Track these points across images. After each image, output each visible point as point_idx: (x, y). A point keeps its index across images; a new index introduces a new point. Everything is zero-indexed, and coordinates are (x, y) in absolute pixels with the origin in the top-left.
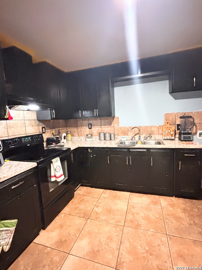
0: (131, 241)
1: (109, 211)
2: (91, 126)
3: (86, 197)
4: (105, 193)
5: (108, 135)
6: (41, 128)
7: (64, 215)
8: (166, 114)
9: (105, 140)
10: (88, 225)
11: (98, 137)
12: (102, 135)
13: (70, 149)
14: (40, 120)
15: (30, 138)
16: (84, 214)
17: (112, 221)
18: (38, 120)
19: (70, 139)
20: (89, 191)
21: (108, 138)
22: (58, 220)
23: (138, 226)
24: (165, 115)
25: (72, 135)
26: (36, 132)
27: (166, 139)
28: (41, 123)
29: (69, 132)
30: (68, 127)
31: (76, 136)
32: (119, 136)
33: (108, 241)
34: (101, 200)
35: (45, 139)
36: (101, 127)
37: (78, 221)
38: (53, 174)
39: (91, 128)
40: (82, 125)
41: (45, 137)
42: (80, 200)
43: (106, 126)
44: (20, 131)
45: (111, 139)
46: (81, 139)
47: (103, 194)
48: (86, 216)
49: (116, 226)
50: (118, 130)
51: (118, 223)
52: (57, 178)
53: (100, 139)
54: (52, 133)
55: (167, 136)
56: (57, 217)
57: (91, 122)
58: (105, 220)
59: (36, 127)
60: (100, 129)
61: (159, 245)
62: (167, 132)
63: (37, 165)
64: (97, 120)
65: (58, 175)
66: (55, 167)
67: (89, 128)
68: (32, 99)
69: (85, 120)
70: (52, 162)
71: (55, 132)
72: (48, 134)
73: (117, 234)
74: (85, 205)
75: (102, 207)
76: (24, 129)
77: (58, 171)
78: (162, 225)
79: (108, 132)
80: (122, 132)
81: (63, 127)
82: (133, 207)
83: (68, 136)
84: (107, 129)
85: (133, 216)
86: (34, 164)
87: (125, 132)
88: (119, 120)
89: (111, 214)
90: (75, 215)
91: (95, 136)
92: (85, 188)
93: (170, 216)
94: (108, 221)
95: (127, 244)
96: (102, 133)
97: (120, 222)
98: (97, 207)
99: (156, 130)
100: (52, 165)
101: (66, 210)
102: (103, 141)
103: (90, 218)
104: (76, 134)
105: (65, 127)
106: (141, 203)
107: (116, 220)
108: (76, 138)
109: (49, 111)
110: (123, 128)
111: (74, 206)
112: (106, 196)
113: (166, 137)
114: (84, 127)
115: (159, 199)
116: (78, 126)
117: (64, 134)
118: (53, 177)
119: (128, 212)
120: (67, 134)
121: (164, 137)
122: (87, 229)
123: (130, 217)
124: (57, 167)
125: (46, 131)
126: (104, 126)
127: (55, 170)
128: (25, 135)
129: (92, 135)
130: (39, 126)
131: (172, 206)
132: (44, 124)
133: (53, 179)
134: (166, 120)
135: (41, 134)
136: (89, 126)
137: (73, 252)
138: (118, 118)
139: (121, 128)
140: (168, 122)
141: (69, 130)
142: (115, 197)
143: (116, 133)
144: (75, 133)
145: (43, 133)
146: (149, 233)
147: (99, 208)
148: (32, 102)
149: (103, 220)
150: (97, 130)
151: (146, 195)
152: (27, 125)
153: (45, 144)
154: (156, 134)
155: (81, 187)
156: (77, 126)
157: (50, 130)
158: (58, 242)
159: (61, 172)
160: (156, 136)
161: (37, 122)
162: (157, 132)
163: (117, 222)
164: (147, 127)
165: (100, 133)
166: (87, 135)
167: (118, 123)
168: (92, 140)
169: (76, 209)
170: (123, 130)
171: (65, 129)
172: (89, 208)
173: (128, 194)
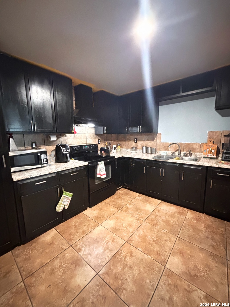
0: (145, 231)
1: (137, 209)
2: (137, 140)
3: (124, 196)
4: (140, 197)
5: (149, 149)
6: (97, 140)
7: (104, 203)
8: (210, 132)
9: (147, 153)
10: (118, 213)
11: (141, 150)
12: (145, 149)
13: (114, 157)
14: (97, 134)
15: (88, 146)
16: (118, 206)
17: (137, 216)
18: (96, 134)
19: (119, 150)
20: (127, 192)
21: (149, 152)
22: (100, 205)
23: (156, 224)
24: (208, 133)
25: (122, 147)
26: (94, 142)
27: (206, 157)
28: (97, 137)
29: (119, 144)
30: (119, 140)
31: (124, 148)
32: (160, 150)
33: (128, 226)
34: (134, 201)
35: (99, 149)
36: (145, 142)
37: (112, 209)
38: (98, 172)
39: (136, 142)
40: (130, 140)
41: (100, 146)
42: (119, 197)
43: (149, 141)
44: (82, 141)
45: (152, 153)
46: (127, 151)
47: (138, 197)
48: (119, 208)
49: (138, 219)
50: (159, 145)
51: (141, 219)
52: (101, 175)
53: (142, 152)
54: (105, 144)
55: (208, 155)
56: (99, 203)
57: (137, 137)
58: (131, 214)
59: (94, 139)
60: (144, 143)
61: (166, 241)
62: (208, 150)
63: (88, 164)
64: (142, 135)
65: (102, 173)
66: (100, 168)
67: (135, 142)
68: (90, 119)
69: (132, 135)
70: (98, 164)
71: (107, 144)
72: (102, 144)
73: (136, 224)
74: (121, 201)
75: (133, 205)
76: (85, 140)
77: (102, 171)
78: (177, 229)
79: (150, 146)
80: (163, 147)
81: (114, 140)
82: (159, 212)
83: (118, 147)
84: (150, 144)
85: (156, 217)
86: (86, 163)
87: (166, 147)
88: (161, 136)
89: (138, 211)
90: (112, 205)
91: (139, 149)
92: (125, 190)
93: (189, 226)
94: (133, 215)
95: (141, 232)
96: (145, 147)
97: (142, 218)
98: (129, 204)
99: (197, 147)
100: (98, 165)
101: (107, 200)
102: (144, 154)
103: (122, 210)
104: (124, 147)
105: (116, 140)
106: (167, 210)
107: (140, 216)
108: (124, 150)
109: (103, 128)
110: (164, 144)
111: (113, 199)
112: (140, 199)
113: (206, 155)
114: (131, 141)
115: (187, 212)
116: (127, 140)
117: (115, 146)
118: (98, 174)
119: (152, 213)
120: (117, 146)
121: (204, 155)
122: (116, 215)
123: (153, 217)
124: (102, 168)
125: (101, 142)
126: (148, 141)
127: (100, 170)
128: (86, 144)
129: (136, 148)
130: (96, 138)
131: (197, 220)
132: (100, 137)
133: (98, 176)
134: (210, 138)
135: (97, 145)
136: (135, 140)
137: (103, 224)
138: (160, 134)
139: (163, 144)
140: (211, 140)
141: (120, 143)
142: (147, 201)
143: (158, 148)
144: (123, 145)
145: (99, 143)
146: (163, 231)
147: (131, 205)
148: (90, 121)
149: (130, 213)
150: (142, 144)
151: (176, 206)
152: (87, 137)
153: (99, 152)
154: (197, 152)
155: (123, 188)
156: (125, 140)
157: (104, 142)
158: (96, 217)
159: (104, 172)
160: (197, 153)
161: (95, 135)
162: (199, 150)
163: (140, 217)
164: (189, 144)
165: (143, 147)
166: (132, 148)
167: (161, 139)
168: (136, 152)
169: (113, 201)
170: (164, 146)
171: (116, 142)
172: (123, 203)
173: (159, 201)
